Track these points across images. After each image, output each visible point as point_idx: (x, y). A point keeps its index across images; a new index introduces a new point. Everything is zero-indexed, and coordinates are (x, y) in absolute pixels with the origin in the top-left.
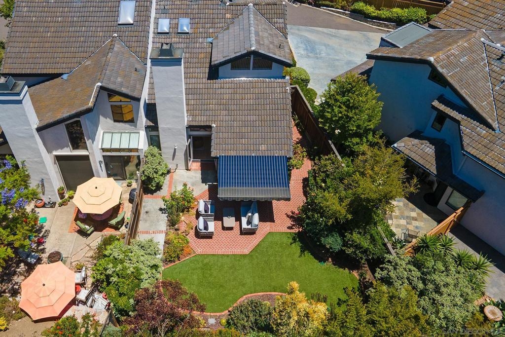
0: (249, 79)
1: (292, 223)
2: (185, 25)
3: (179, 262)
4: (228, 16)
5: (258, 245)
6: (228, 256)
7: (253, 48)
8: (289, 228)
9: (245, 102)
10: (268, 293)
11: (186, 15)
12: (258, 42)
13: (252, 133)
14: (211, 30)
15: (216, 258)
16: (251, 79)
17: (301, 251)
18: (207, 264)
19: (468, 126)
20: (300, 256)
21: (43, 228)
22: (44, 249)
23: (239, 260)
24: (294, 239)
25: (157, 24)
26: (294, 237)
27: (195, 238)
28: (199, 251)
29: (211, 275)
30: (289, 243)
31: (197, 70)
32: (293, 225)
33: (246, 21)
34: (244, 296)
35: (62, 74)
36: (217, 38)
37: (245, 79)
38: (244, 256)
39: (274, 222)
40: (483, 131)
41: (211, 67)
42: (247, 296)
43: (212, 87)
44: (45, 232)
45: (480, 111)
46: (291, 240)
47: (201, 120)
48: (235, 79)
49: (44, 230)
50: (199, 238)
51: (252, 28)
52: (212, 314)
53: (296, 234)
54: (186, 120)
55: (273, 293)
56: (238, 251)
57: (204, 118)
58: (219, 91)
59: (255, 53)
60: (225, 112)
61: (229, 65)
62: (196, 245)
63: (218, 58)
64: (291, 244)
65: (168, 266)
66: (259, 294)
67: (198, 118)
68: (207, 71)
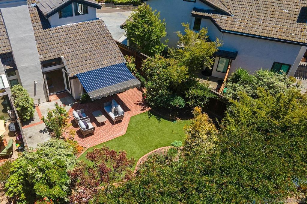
0: (74, 24)
1: (142, 107)
5: (128, 127)
6: (112, 140)
8: (141, 110)
9: (78, 38)
13: (93, 56)
16: (76, 23)
17: (158, 120)
19: (217, 18)
20: (159, 123)
23: (122, 140)
24: (149, 115)
26: (149, 114)
27: (80, 139)
28: (88, 146)
30: (148, 118)
32: (144, 108)
34: (139, 160)
37: (72, 24)
38: (123, 136)
39: (130, 110)
40: (225, 18)
42: (141, 159)
43: (49, 33)
46: (148, 116)
48: (64, 25)
50: (83, 138)
53: (148, 112)
54: (39, 58)
56: (117, 135)
58: (55, 35)
61: (57, 14)
62: (84, 143)
64: (149, 118)
67: (48, 55)
68: (40, 24)
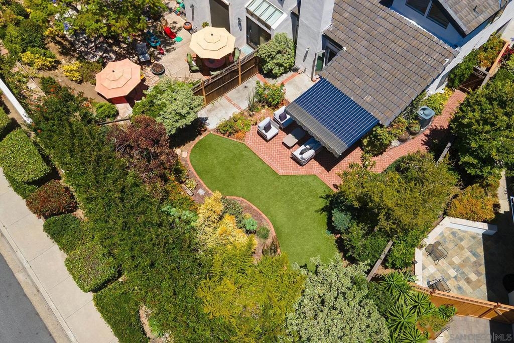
0: (419, 26)
3: (227, 137)
5: (294, 176)
6: (264, 163)
8: (334, 185)
9: (393, 46)
10: (260, 212)
13: (371, 79)
15: (254, 157)
16: (420, 27)
17: (322, 209)
18: (243, 155)
20: (317, 211)
21: (173, 44)
22: (160, 59)
23: (267, 173)
24: (328, 196)
26: (330, 195)
28: (249, 142)
29: (236, 164)
30: (320, 195)
34: (241, 198)
37: (415, 24)
38: (275, 173)
42: (243, 199)
43: (376, 12)
44: (172, 48)
46: (324, 195)
47: (338, 37)
48: (405, 18)
49: (172, 46)
52: (207, 188)
53: (333, 194)
55: (263, 215)
56: (275, 166)
57: (342, 36)
58: (379, 20)
60: (365, 43)
62: (251, 137)
64: (321, 197)
65: (216, 134)
66: (253, 206)
67: (338, 33)
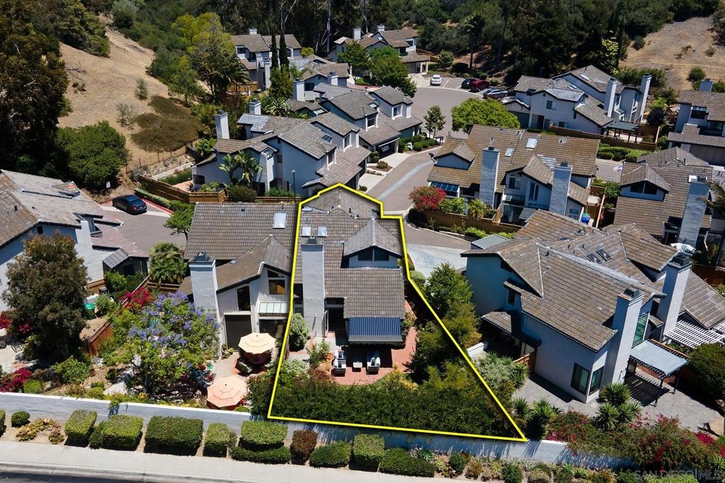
0: (372, 268)
1: (407, 368)
2: (323, 231)
4: (356, 226)
5: (380, 380)
7: (374, 245)
9: (369, 283)
11: (324, 225)
12: (378, 241)
13: (374, 304)
14: (343, 235)
19: (525, 296)
25: (301, 230)
27: (331, 376)
31: (334, 262)
32: (408, 370)
33: (369, 229)
35: (231, 260)
36: (348, 240)
37: (369, 268)
40: (534, 298)
41: (343, 257)
43: (344, 273)
45: (532, 286)
47: (336, 295)
48: (361, 268)
50: (334, 376)
51: (374, 233)
54: (324, 295)
57: (338, 293)
58: (349, 276)
59: (375, 248)
60: (354, 290)
61: (357, 256)
63: (348, 252)
67: (334, 293)
68: (340, 262)
